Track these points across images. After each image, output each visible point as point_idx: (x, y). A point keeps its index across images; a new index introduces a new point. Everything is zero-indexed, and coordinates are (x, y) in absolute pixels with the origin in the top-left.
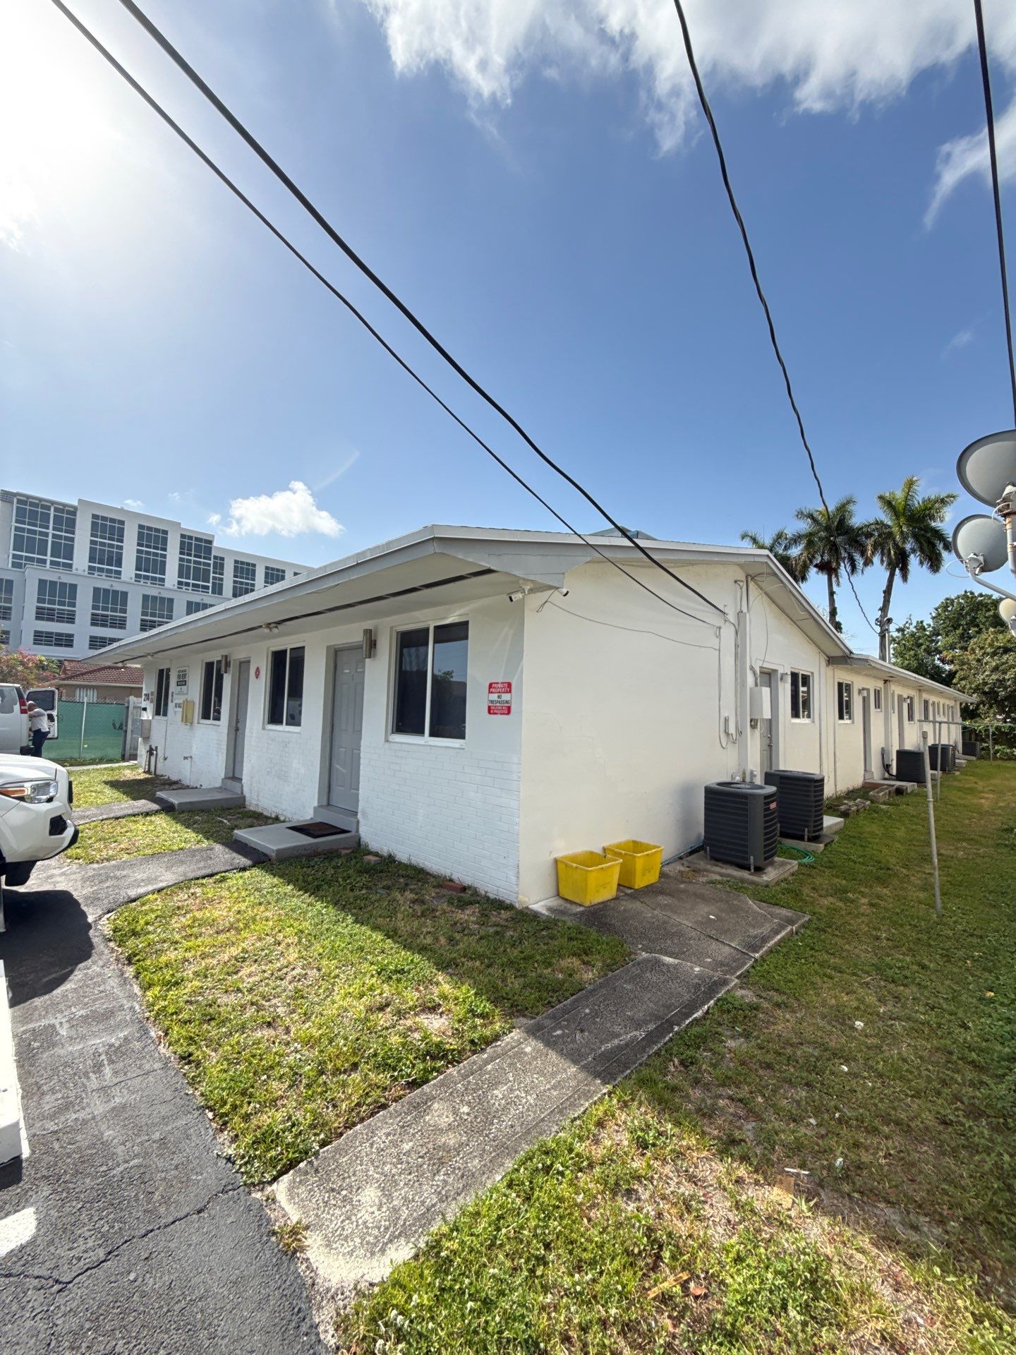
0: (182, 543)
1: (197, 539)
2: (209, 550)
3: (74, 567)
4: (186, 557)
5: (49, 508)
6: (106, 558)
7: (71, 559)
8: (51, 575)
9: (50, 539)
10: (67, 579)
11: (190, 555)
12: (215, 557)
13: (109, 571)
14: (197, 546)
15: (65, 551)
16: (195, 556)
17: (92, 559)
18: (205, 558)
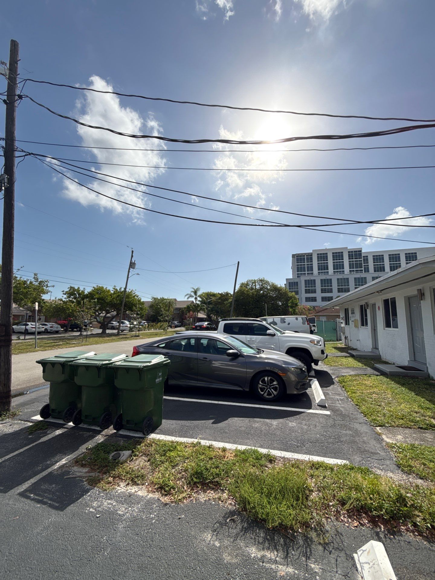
0: (349, 255)
1: (355, 252)
3: (314, 274)
4: (351, 260)
5: (304, 256)
6: (323, 268)
7: (313, 271)
8: (308, 278)
9: (306, 266)
10: (312, 278)
12: (364, 257)
13: (325, 272)
15: (311, 268)
16: (355, 259)
17: (319, 269)
18: (359, 258)
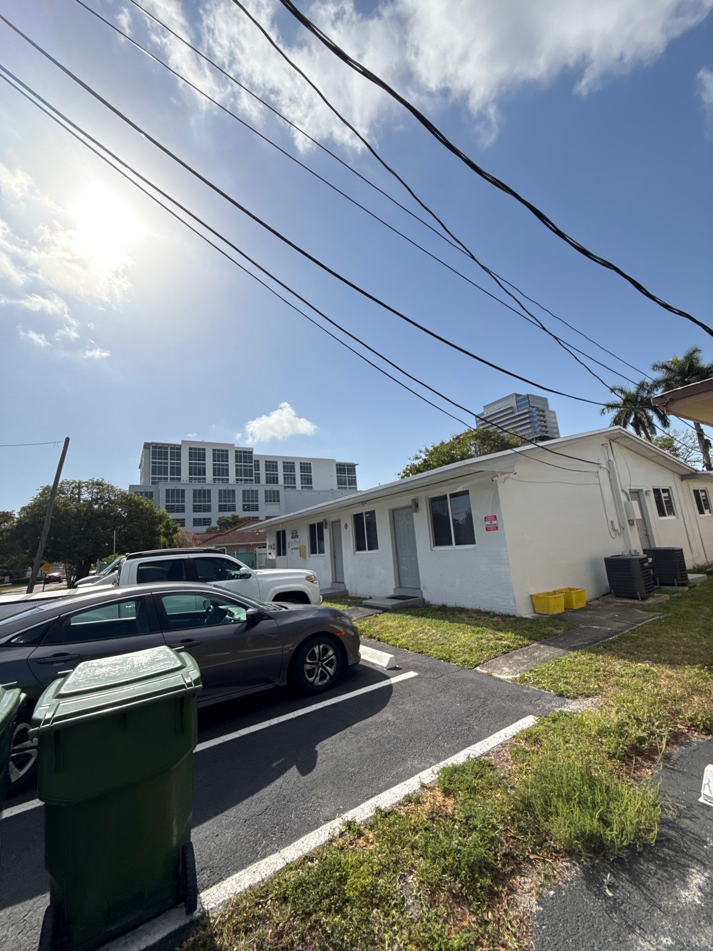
0: (236, 456)
1: (245, 452)
2: (251, 457)
3: (182, 480)
4: (239, 464)
5: (167, 448)
6: (197, 471)
7: (180, 475)
8: (172, 486)
9: (169, 466)
10: (180, 487)
11: (241, 462)
12: (255, 461)
13: (200, 479)
14: (245, 456)
15: (177, 471)
16: (244, 462)
17: (190, 474)
18: (249, 463)
